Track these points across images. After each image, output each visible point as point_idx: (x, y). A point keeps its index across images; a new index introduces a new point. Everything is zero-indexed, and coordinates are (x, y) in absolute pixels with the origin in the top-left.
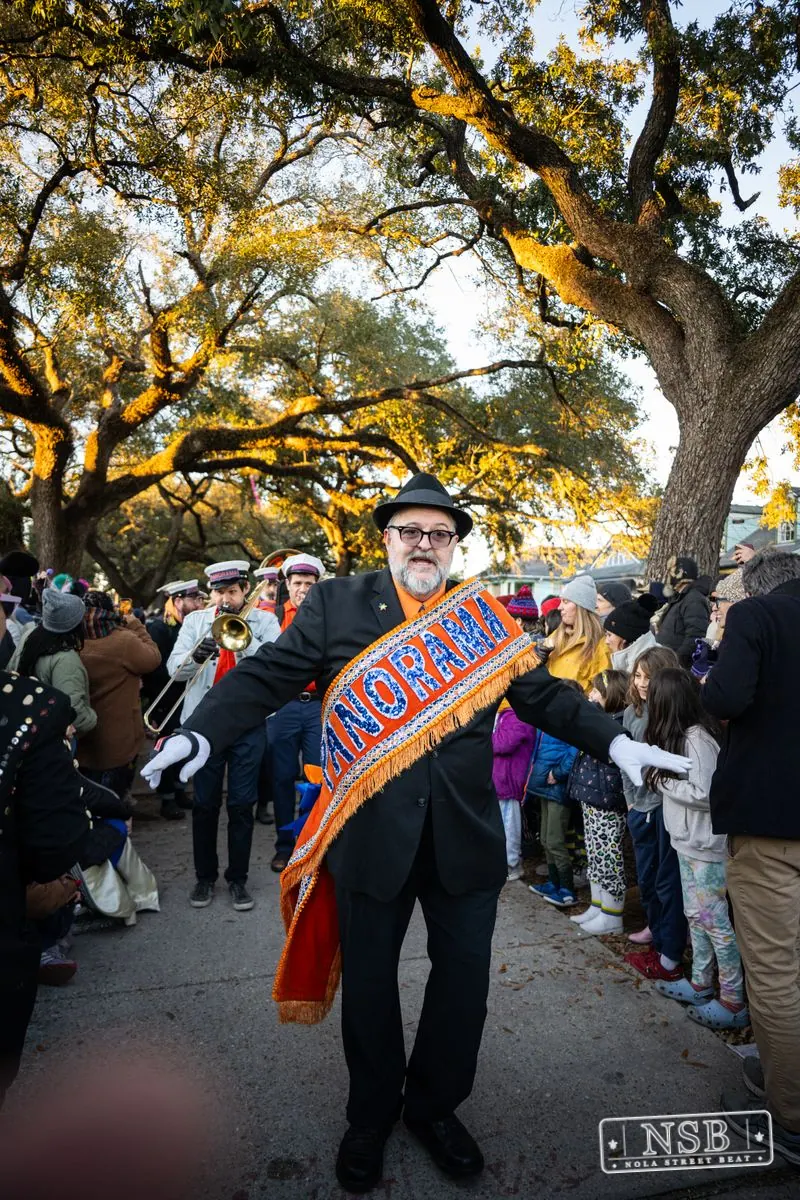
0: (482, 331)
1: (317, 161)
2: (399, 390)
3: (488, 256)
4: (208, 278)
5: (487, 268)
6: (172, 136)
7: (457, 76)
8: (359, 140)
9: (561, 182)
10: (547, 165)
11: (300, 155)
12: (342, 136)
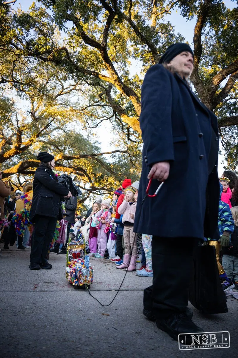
0: (112, 143)
1: (71, 96)
2: (87, 155)
3: (114, 123)
4: (36, 120)
5: (114, 127)
6: (34, 78)
7: (111, 71)
8: (83, 92)
9: (135, 100)
10: (131, 95)
11: (66, 93)
12: (79, 90)
